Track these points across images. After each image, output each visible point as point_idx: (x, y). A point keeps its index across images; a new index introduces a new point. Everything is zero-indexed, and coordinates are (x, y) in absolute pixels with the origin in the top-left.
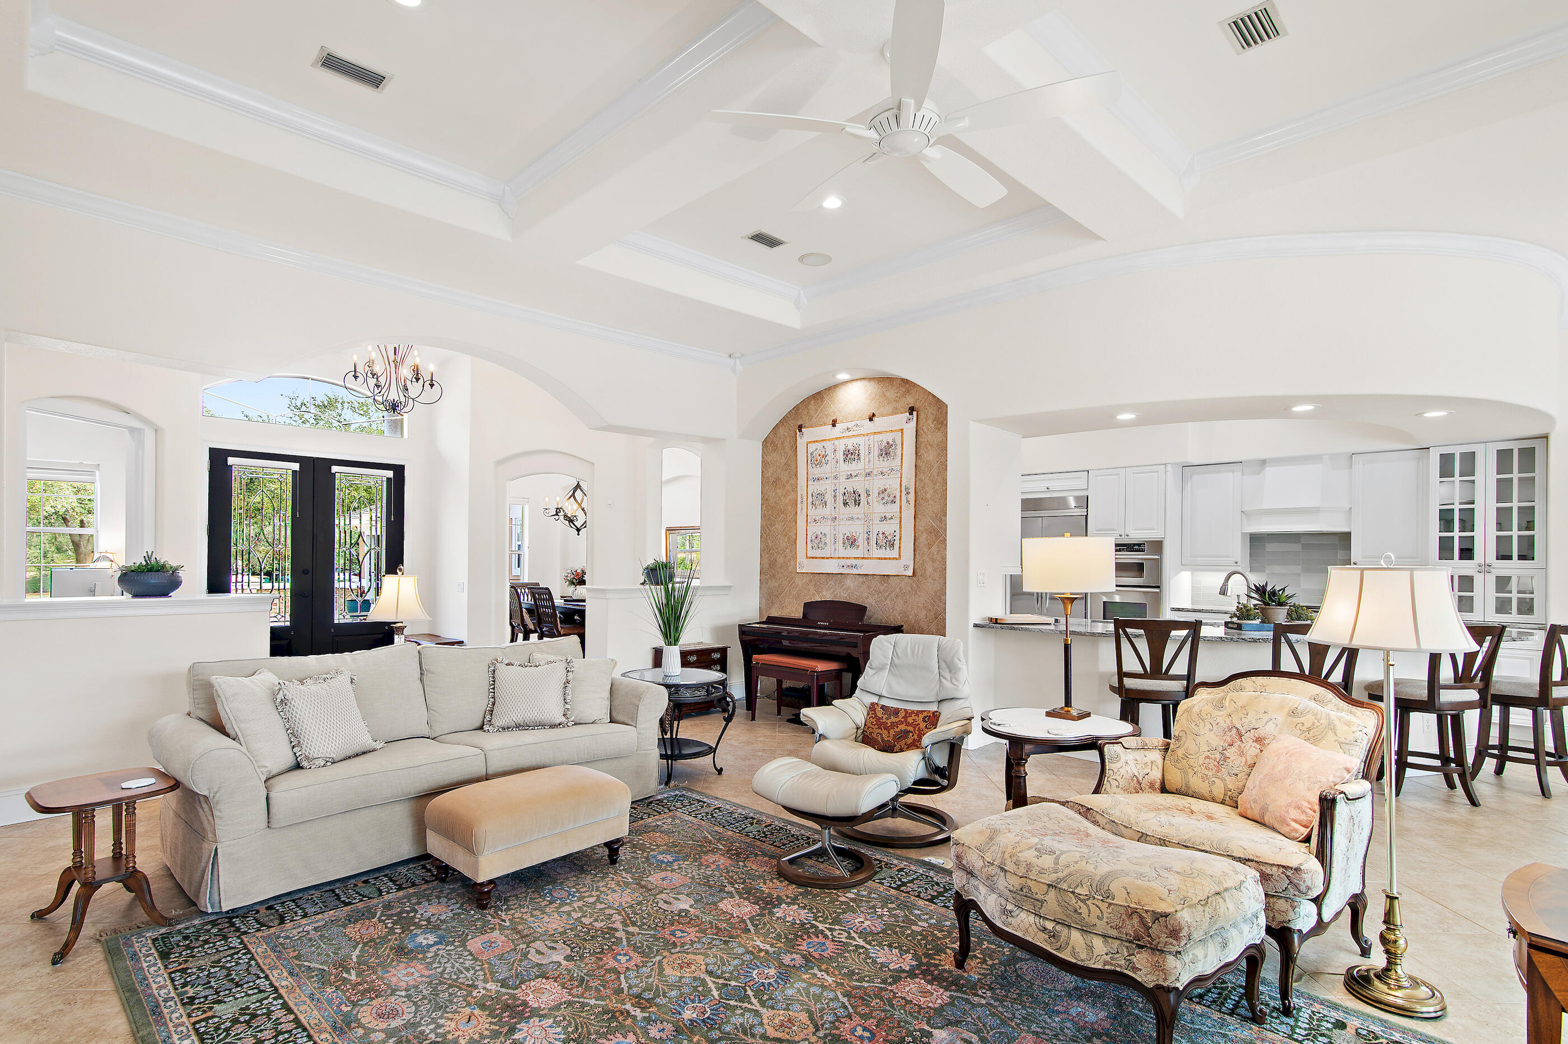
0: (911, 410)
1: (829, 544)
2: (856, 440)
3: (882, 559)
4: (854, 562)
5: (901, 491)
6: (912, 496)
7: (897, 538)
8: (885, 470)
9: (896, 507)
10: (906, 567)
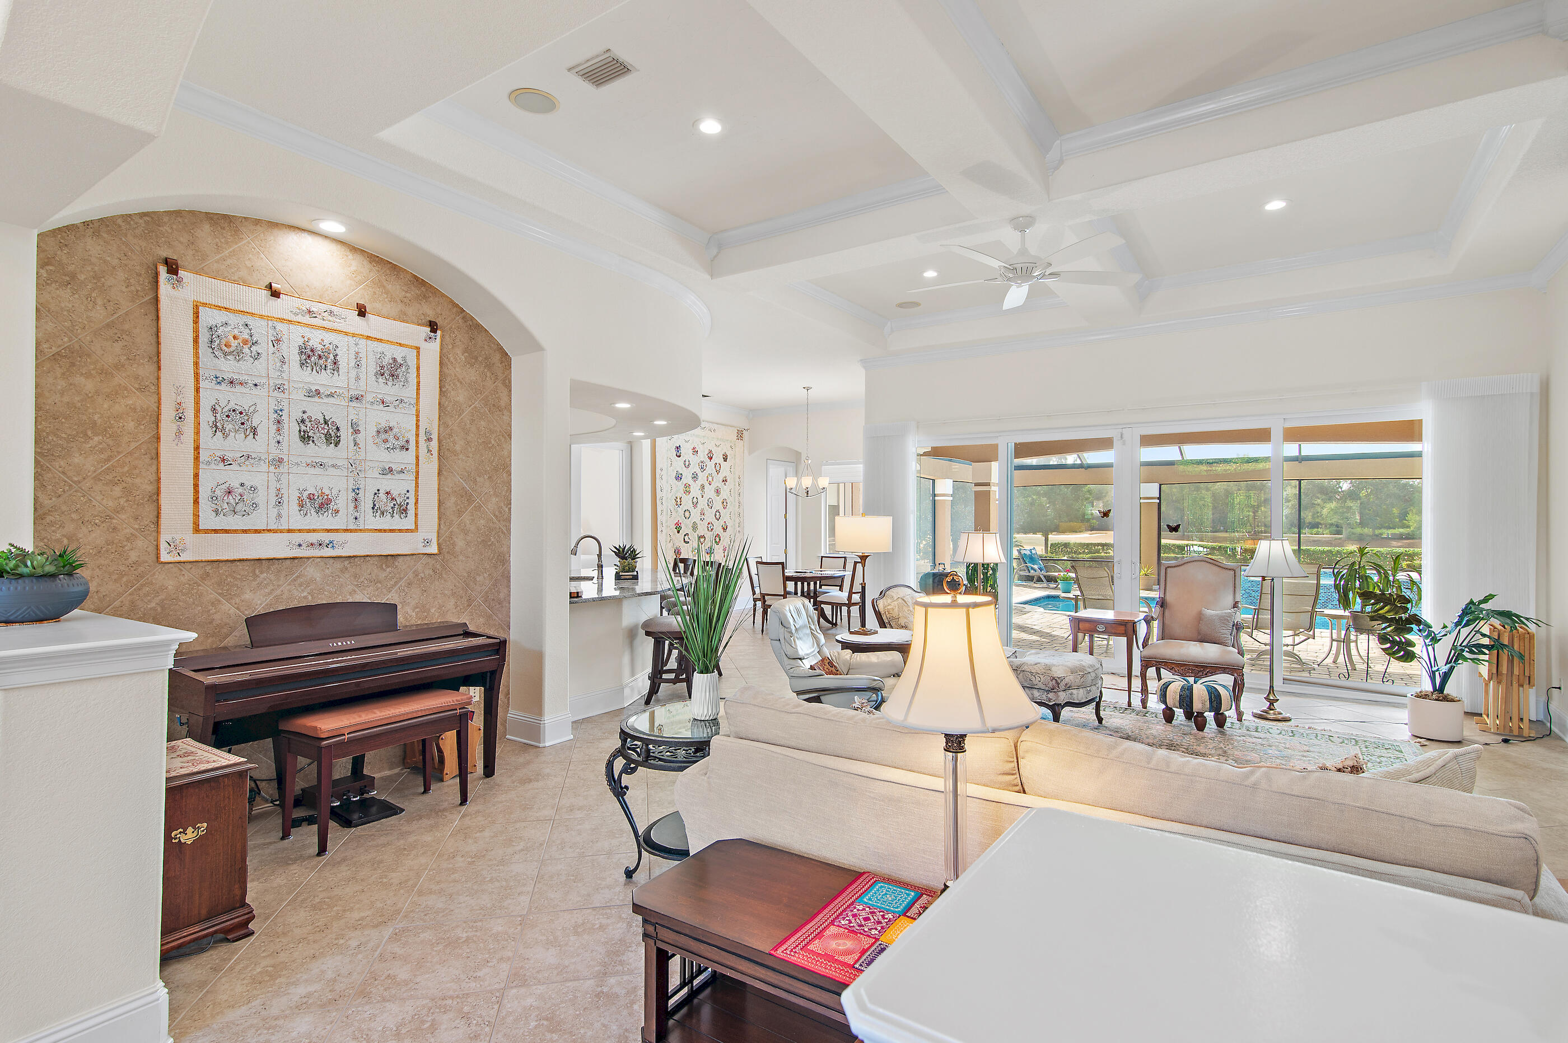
0: (433, 327)
1: (262, 506)
2: (329, 338)
3: (385, 531)
4: (326, 537)
5: (417, 435)
6: (434, 444)
7: (412, 501)
8: (387, 399)
9: (409, 457)
10: (427, 542)
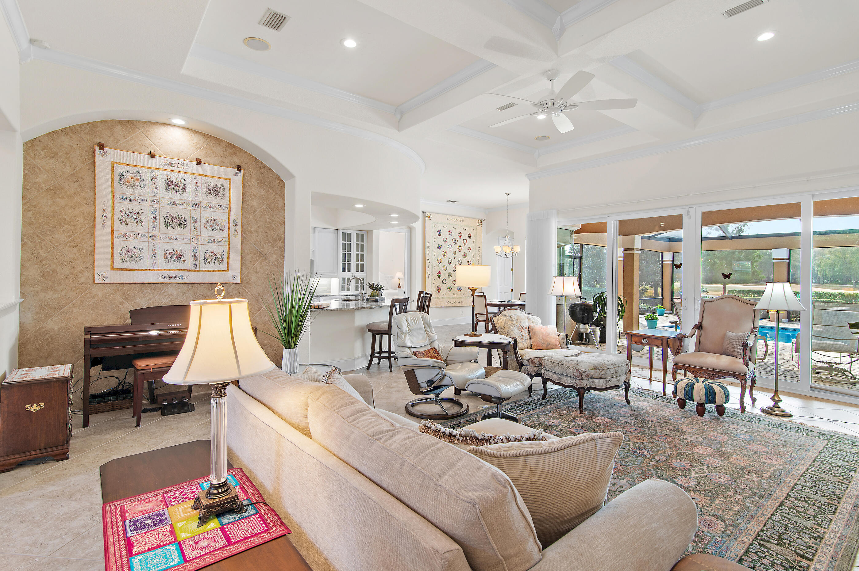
0: (239, 168)
1: (145, 258)
2: (181, 176)
3: (211, 271)
4: (178, 274)
5: (229, 223)
6: (239, 228)
7: (226, 256)
8: (213, 205)
9: (225, 234)
10: (235, 277)
